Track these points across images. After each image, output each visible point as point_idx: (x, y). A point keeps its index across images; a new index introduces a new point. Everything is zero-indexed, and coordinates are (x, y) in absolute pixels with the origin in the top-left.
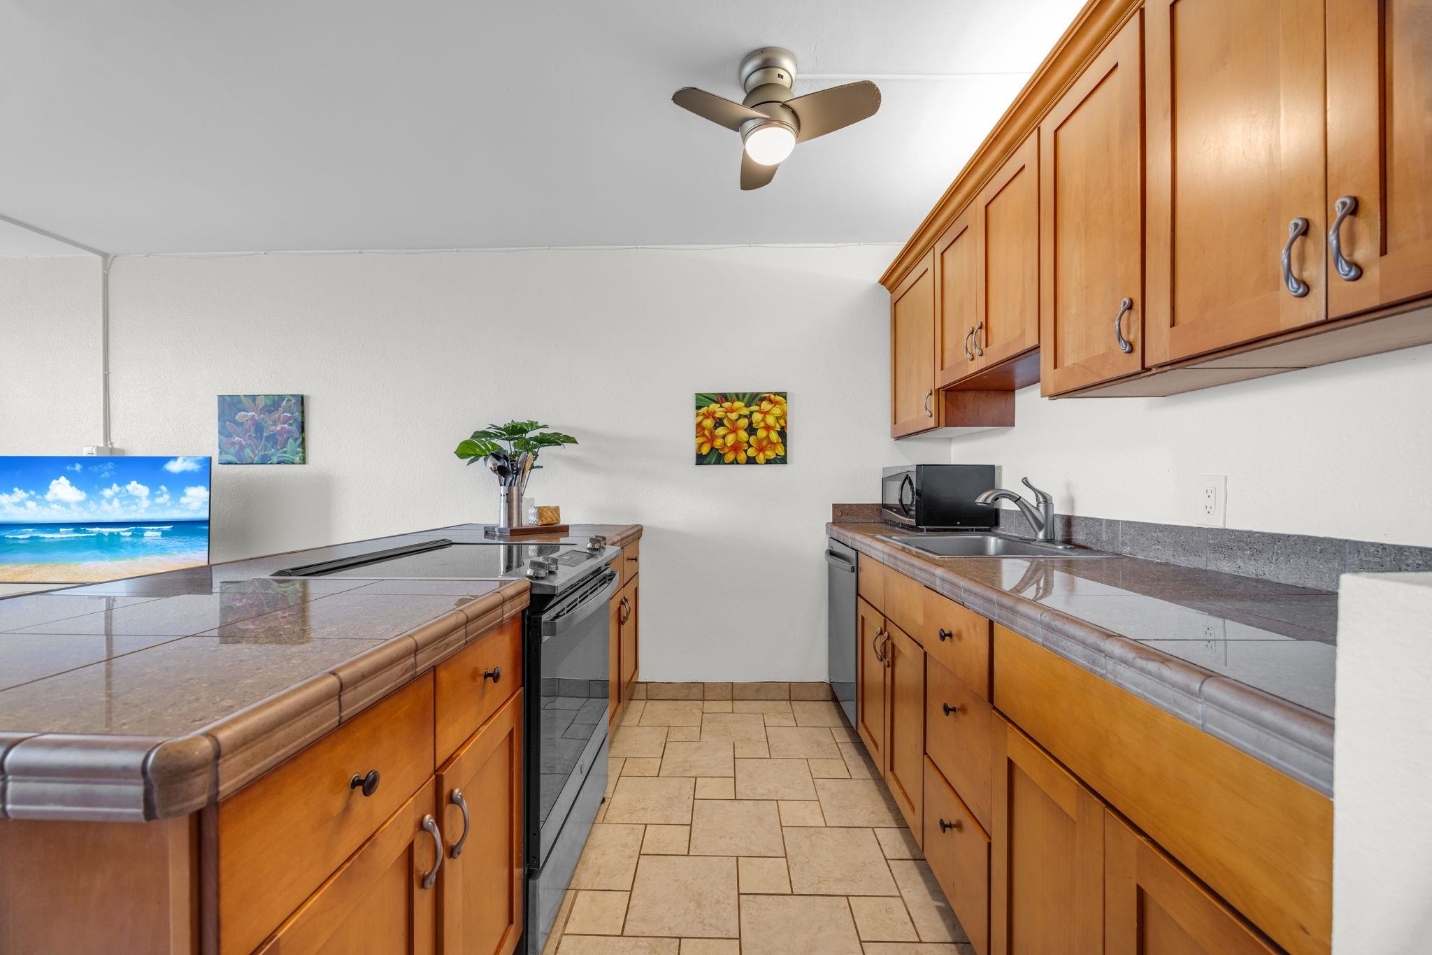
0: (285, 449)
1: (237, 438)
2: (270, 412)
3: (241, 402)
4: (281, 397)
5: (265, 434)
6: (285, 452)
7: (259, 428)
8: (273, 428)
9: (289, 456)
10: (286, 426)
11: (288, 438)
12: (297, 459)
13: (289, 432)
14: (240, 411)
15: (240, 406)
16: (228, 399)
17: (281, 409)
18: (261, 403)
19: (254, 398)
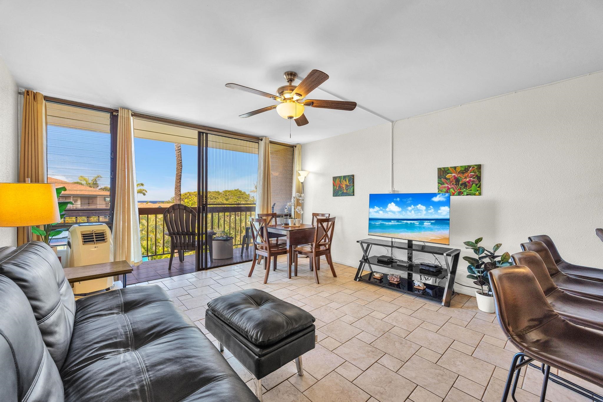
0: (471, 189)
1: (446, 185)
2: (463, 173)
3: (449, 170)
4: (469, 167)
5: (460, 183)
6: (471, 190)
7: (457, 180)
8: (465, 180)
9: (473, 192)
10: (472, 179)
11: (473, 184)
12: (477, 193)
13: (473, 181)
14: (448, 173)
15: (448, 172)
16: (443, 169)
17: (469, 172)
18: (458, 170)
19: (455, 168)
